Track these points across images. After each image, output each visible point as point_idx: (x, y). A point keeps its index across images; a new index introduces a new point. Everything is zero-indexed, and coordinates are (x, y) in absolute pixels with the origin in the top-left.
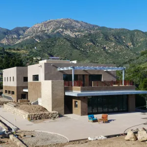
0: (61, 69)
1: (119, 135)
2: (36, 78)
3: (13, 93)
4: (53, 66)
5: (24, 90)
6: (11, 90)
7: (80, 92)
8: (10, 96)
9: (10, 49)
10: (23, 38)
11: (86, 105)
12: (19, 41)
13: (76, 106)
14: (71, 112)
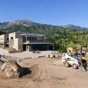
0: (22, 35)
1: (43, 56)
2: (12, 38)
3: (3, 44)
4: (19, 33)
5: (7, 43)
6: (2, 43)
7: (29, 43)
8: (2, 46)
9: (2, 30)
10: (7, 26)
11: (31, 47)
12: (6, 27)
13: (27, 48)
14: (25, 50)
